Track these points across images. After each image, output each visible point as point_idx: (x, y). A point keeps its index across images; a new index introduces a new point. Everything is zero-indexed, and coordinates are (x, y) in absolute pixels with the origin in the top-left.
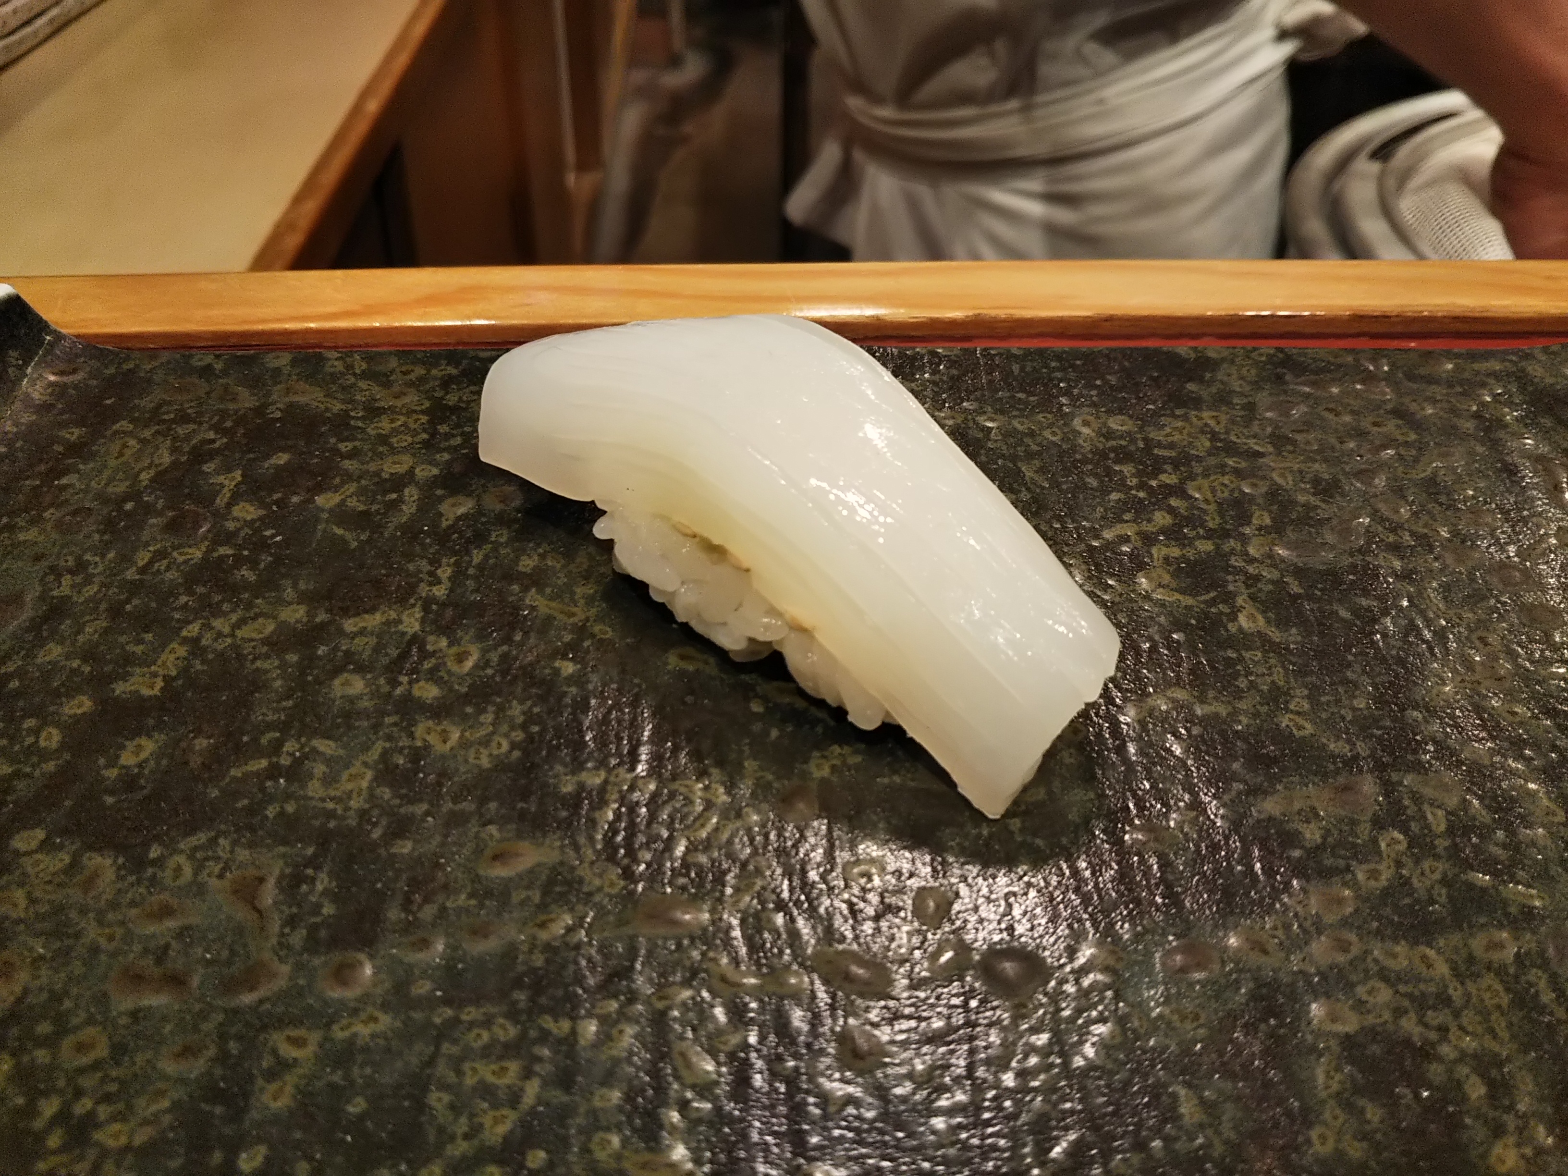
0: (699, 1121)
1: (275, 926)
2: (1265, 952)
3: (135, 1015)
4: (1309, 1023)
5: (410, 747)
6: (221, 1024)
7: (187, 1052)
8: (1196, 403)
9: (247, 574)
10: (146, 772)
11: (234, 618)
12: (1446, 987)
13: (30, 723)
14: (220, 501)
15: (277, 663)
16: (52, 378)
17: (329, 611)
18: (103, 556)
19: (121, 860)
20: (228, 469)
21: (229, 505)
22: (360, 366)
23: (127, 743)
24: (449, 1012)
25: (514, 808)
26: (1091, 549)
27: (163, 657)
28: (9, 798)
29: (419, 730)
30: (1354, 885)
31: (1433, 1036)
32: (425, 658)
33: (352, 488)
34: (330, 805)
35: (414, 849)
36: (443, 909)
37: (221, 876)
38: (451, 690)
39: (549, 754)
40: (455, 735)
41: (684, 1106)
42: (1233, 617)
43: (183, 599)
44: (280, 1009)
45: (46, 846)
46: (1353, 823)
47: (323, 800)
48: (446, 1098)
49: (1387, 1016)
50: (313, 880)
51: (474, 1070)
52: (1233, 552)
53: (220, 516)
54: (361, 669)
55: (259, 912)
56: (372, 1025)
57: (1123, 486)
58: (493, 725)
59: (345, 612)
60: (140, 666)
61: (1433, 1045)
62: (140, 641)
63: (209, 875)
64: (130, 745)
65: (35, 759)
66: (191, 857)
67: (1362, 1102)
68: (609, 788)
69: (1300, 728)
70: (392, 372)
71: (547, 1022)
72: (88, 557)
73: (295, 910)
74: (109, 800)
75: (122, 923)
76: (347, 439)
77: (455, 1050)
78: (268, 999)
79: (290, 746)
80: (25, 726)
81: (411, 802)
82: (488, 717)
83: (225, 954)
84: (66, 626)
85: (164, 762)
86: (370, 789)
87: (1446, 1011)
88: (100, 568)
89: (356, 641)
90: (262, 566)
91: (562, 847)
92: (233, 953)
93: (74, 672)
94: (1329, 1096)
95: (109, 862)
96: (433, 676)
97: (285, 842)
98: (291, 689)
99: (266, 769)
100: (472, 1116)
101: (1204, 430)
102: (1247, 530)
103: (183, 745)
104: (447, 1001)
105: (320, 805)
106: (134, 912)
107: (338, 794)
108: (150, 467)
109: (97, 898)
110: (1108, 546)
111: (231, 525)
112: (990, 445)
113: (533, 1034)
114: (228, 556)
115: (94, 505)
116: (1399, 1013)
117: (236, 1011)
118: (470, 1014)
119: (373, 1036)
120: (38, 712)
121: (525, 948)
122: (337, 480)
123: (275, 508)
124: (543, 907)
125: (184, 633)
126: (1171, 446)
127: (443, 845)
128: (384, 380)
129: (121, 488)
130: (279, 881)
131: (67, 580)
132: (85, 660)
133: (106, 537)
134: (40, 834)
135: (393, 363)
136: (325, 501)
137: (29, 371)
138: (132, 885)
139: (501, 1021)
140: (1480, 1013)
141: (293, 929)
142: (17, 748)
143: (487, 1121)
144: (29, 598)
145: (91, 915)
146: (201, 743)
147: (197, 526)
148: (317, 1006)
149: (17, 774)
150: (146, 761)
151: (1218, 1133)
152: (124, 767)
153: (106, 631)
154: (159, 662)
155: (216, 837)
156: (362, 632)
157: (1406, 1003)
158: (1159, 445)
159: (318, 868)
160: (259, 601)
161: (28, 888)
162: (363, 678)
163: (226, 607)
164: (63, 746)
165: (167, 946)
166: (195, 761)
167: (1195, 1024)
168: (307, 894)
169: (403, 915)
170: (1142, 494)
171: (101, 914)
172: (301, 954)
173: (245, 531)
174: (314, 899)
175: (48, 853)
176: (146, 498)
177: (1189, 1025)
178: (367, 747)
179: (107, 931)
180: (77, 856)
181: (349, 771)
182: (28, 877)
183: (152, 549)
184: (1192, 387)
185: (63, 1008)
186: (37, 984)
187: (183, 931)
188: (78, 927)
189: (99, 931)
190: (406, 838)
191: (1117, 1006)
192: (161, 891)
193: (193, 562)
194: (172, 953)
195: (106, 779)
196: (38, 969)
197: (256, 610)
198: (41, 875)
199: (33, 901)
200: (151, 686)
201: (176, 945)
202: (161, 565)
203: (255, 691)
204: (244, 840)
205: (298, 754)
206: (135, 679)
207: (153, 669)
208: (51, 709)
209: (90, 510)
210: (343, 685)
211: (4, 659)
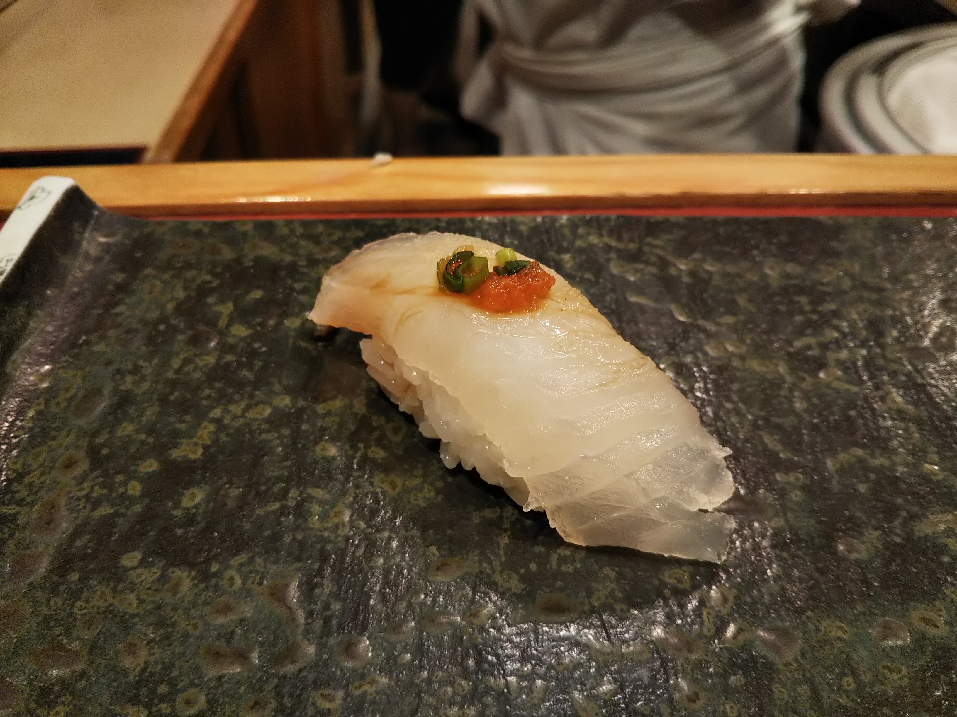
1: (301, 616)
2: (936, 626)
3: (219, 678)
5: (372, 493)
6: (277, 686)
7: (256, 706)
8: (837, 255)
9: (245, 373)
10: (201, 511)
11: (243, 405)
13: (119, 478)
14: (222, 323)
15: (276, 435)
16: (103, 240)
17: (305, 399)
18: (150, 362)
19: (193, 573)
20: (222, 301)
21: (228, 326)
22: (300, 231)
23: (185, 491)
24: (425, 675)
25: (445, 534)
26: (789, 354)
27: (200, 432)
28: (115, 530)
29: (376, 481)
32: (372, 431)
34: (326, 534)
35: (385, 563)
36: (410, 606)
38: (392, 452)
40: (400, 484)
42: (884, 400)
44: (312, 676)
45: (143, 563)
47: (320, 530)
50: (322, 586)
52: (877, 356)
53: (223, 334)
54: (333, 439)
55: (289, 608)
56: (374, 685)
57: (802, 312)
58: (423, 477)
59: (316, 400)
60: (185, 437)
62: (183, 421)
63: (253, 583)
64: (188, 493)
65: (127, 503)
66: (239, 570)
69: (936, 474)
70: (321, 234)
71: (490, 680)
72: (141, 363)
73: (313, 607)
74: (179, 531)
75: (201, 617)
76: (299, 281)
77: (432, 701)
78: (304, 668)
79: (293, 493)
81: (379, 530)
82: (419, 472)
83: (272, 638)
84: (132, 410)
85: (212, 505)
86: (351, 521)
88: (150, 371)
89: (327, 419)
90: (256, 368)
91: (480, 561)
92: (276, 636)
93: (142, 442)
95: (186, 574)
96: (379, 443)
97: (299, 559)
98: (288, 453)
99: (278, 509)
101: (847, 273)
102: (886, 341)
103: (222, 493)
104: (422, 668)
105: (319, 534)
106: (207, 609)
107: (330, 525)
108: (172, 299)
109: (182, 599)
110: (799, 352)
111: (231, 341)
113: (480, 689)
114: (232, 362)
115: (139, 326)
117: (285, 677)
118: (438, 676)
119: (377, 692)
120: (123, 470)
121: (468, 630)
122: (297, 309)
123: (259, 328)
124: (474, 602)
125: (211, 415)
126: (828, 284)
127: (403, 560)
128: (316, 239)
129: (154, 314)
130: (300, 585)
131: (129, 379)
132: (149, 434)
133: (151, 349)
134: (137, 556)
135: (320, 229)
136: (291, 323)
137: (87, 235)
138: (203, 590)
139: (459, 680)
141: (313, 620)
142: (114, 495)
144: (106, 391)
145: (180, 611)
146: (235, 492)
147: (208, 340)
148: (338, 672)
149: (116, 514)
150: (199, 504)
152: (185, 509)
153: (161, 414)
154: (198, 435)
155: (253, 557)
156: (329, 414)
158: (820, 283)
159: (323, 577)
160: (257, 393)
161: (135, 593)
162: (335, 445)
163: (236, 397)
164: (144, 495)
165: (233, 633)
166: (231, 504)
167: (900, 675)
168: (319, 595)
169: (384, 609)
170: (815, 317)
171: (187, 610)
172: (321, 637)
173: (242, 344)
174: (324, 599)
175: (146, 567)
176: (173, 322)
177: (895, 676)
178: (344, 493)
179: (192, 622)
180: (164, 570)
181: (335, 510)
182: (136, 585)
183: (182, 357)
184: (834, 244)
185: (172, 675)
186: (153, 658)
187: (242, 621)
188: (173, 620)
189: (187, 623)
190: (379, 556)
191: (848, 663)
192: (223, 594)
193: (210, 366)
194: (237, 638)
195: (176, 516)
196: (153, 648)
197: (257, 399)
198: (143, 583)
199: (141, 602)
200: (195, 452)
201: (239, 631)
202: (189, 368)
203: (263, 456)
204: (272, 559)
205: (299, 498)
206: (183, 447)
207: (195, 440)
208: (132, 468)
209: (136, 331)
210: (322, 450)
211: (95, 434)
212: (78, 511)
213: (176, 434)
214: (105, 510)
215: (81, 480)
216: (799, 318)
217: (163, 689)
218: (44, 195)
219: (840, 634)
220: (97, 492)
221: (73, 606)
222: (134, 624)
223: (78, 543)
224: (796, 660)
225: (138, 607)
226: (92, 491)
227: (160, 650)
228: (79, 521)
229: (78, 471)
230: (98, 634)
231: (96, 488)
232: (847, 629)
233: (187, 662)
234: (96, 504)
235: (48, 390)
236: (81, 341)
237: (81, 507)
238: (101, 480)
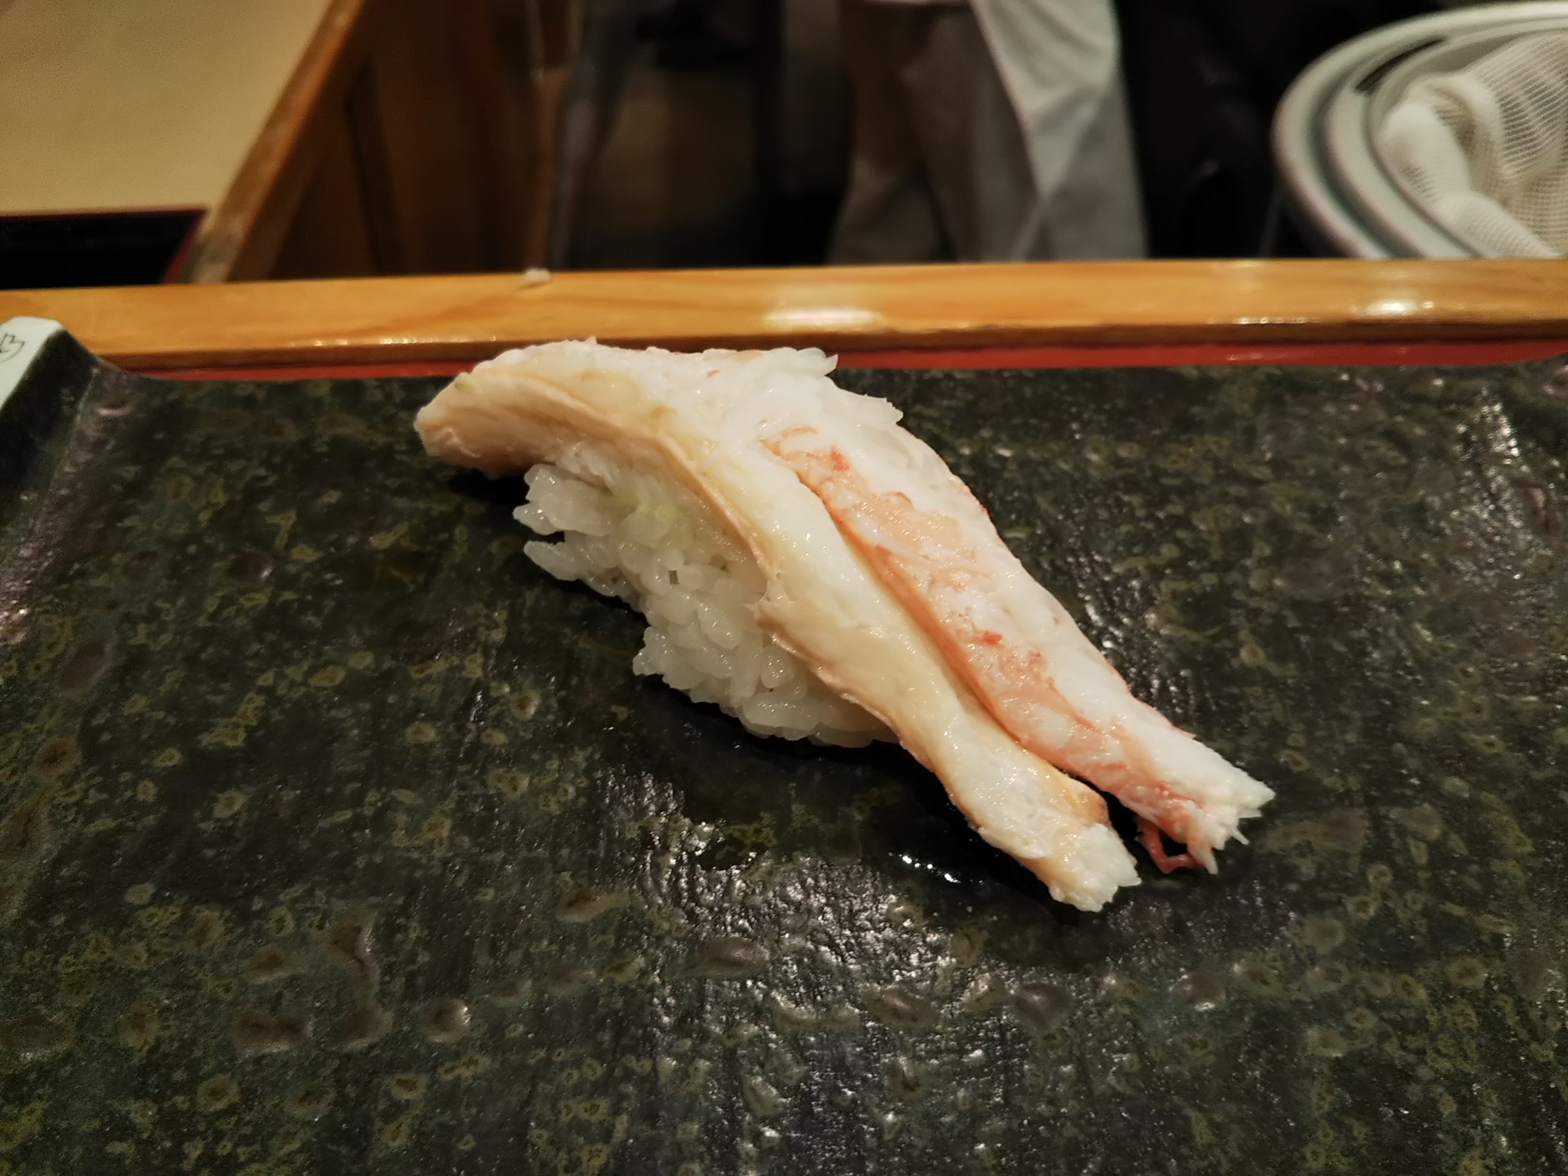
0: (771, 1150)
1: (376, 974)
2: (1266, 983)
3: (258, 1060)
4: (1304, 1049)
5: (483, 795)
6: (338, 1070)
7: (308, 1096)
8: (1200, 427)
9: (311, 619)
10: (240, 824)
11: (305, 666)
12: (1425, 1012)
13: (126, 776)
14: (280, 542)
15: (350, 711)
16: (104, 412)
17: (394, 657)
18: (173, 602)
19: (227, 913)
20: (280, 508)
21: (288, 547)
23: (219, 795)
24: (542, 1053)
25: (584, 855)
26: (1104, 585)
27: (242, 708)
28: (117, 852)
29: (490, 778)
30: (1344, 916)
31: (1411, 1058)
32: (490, 706)
33: (403, 528)
34: (415, 855)
35: (495, 898)
36: (528, 958)
37: (321, 927)
38: (516, 736)
39: (612, 800)
40: (524, 783)
41: (757, 1137)
42: (1235, 652)
43: (255, 647)
44: (387, 1055)
45: (157, 900)
46: (1345, 856)
47: (407, 849)
48: (546, 1135)
49: (1372, 1040)
50: (405, 929)
51: (569, 1109)
52: (1235, 585)
53: (280, 559)
54: (432, 717)
55: (360, 961)
56: (472, 1068)
57: (1132, 518)
58: (559, 771)
59: (410, 659)
60: (221, 715)
61: (1412, 1067)
62: (218, 692)
63: (310, 926)
64: (222, 797)
65: (136, 813)
66: (291, 909)
67: (1349, 1121)
68: (670, 833)
69: (1297, 763)
71: (631, 1061)
72: (159, 604)
73: (393, 959)
74: (210, 853)
75: (236, 974)
76: (394, 475)
77: (549, 1089)
78: (376, 1045)
79: (372, 796)
80: (122, 779)
81: (491, 850)
82: (554, 764)
83: (333, 1004)
84: (146, 676)
85: (256, 814)
86: (451, 838)
87: (1425, 1035)
88: (172, 616)
89: (424, 688)
90: (326, 611)
91: (631, 892)
92: (340, 1001)
93: (160, 724)
94: (1321, 1116)
95: (217, 914)
96: (498, 722)
97: (376, 892)
98: (366, 738)
99: (351, 819)
100: (570, 1151)
101: (1207, 456)
102: (1248, 563)
103: (271, 796)
104: (539, 1044)
105: (406, 855)
106: (245, 963)
107: (422, 843)
108: (209, 505)
109: (211, 950)
110: (1119, 580)
111: (292, 569)
112: (1007, 475)
113: (617, 1072)
114: (292, 602)
115: (158, 548)
116: (1383, 1037)
117: (349, 1057)
118: (561, 1055)
119: (476, 1078)
120: (131, 765)
121: (605, 990)
122: (389, 519)
123: (332, 550)
124: (617, 951)
125: (260, 682)
126: (1178, 474)
127: (522, 891)
129: (180, 530)
130: (376, 929)
131: (142, 628)
132: (169, 712)
133: (174, 582)
134: (149, 888)
136: (380, 541)
137: (81, 406)
138: (240, 936)
139: (589, 1061)
140: (1453, 1036)
141: (393, 978)
142: (117, 801)
143: (585, 1156)
144: (108, 648)
145: (207, 966)
146: (289, 795)
147: (259, 569)
148: (423, 1050)
149: (120, 829)
150: (238, 813)
151: (1226, 1153)
152: (218, 820)
153: (187, 681)
154: (239, 713)
155: (312, 889)
156: (428, 679)
157: (1389, 1028)
158: (1165, 473)
159: (409, 917)
160: (326, 648)
161: (145, 941)
162: (434, 726)
163: (296, 654)
164: (160, 801)
165: (279, 996)
166: (284, 813)
167: (1204, 1052)
168: (402, 943)
169: (492, 960)
170: (1150, 526)
171: (215, 966)
172: (402, 1001)
173: (306, 575)
174: (409, 948)
175: (160, 906)
176: (208, 541)
177: (1198, 1053)
178: (444, 795)
179: (224, 982)
180: (186, 909)
181: (429, 821)
182: (145, 930)
183: (220, 594)
184: (1196, 410)
185: (193, 1057)
186: (167, 1033)
187: (293, 981)
188: (197, 979)
189: (217, 982)
190: (488, 886)
191: (1135, 1036)
192: (268, 942)
193: (260, 607)
194: (285, 1002)
195: (204, 832)
196: (167, 1019)
197: (325, 658)
198: (157, 928)
199: (153, 954)
200: (235, 737)
201: (287, 994)
202: (230, 611)
203: (333, 741)
204: (338, 891)
205: (379, 804)
206: (219, 730)
207: (234, 719)
208: (143, 762)
209: (155, 554)
210: (415, 733)
211: (93, 712)
212: (66, 825)
213: (209, 710)
214: (104, 824)
215: (68, 781)
216: (1124, 528)
217: (179, 1075)
218: (15, 347)
219: (1129, 994)
220: (93, 797)
221: (56, 962)
222: (141, 986)
223: (65, 872)
224: (1062, 1031)
225: (148, 962)
226: (86, 796)
227: (178, 1023)
228: (66, 841)
229: (65, 767)
230: (92, 1000)
231: (92, 792)
232: (1137, 986)
233: (215, 1037)
234: (91, 815)
235: (23, 647)
236: (71, 573)
237: (70, 818)
238: (98, 779)
